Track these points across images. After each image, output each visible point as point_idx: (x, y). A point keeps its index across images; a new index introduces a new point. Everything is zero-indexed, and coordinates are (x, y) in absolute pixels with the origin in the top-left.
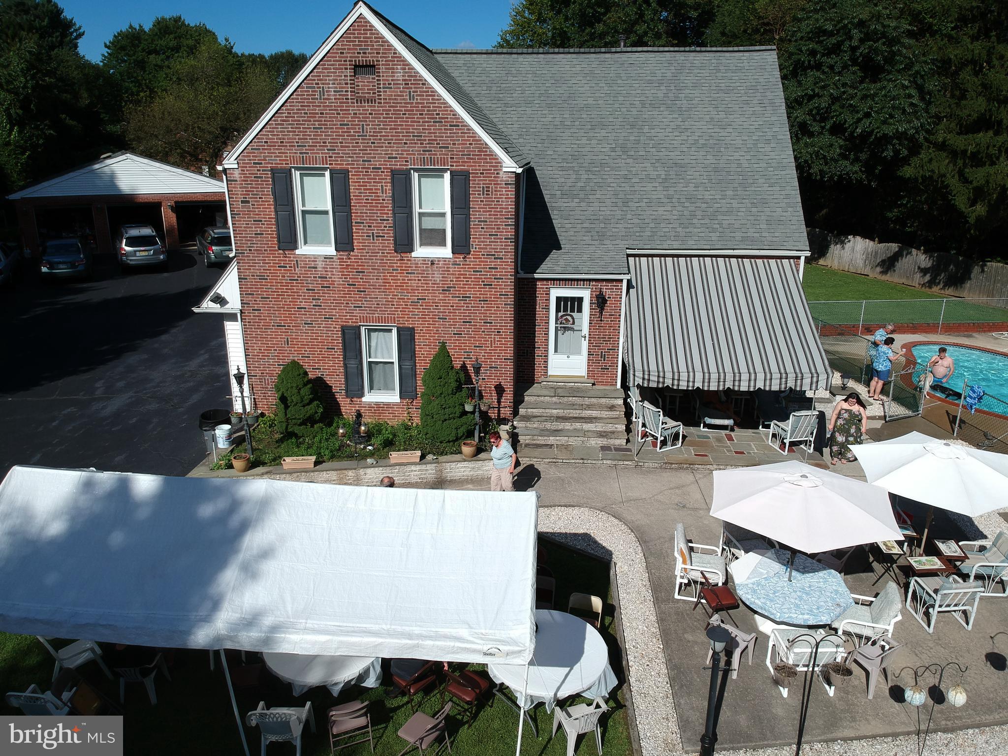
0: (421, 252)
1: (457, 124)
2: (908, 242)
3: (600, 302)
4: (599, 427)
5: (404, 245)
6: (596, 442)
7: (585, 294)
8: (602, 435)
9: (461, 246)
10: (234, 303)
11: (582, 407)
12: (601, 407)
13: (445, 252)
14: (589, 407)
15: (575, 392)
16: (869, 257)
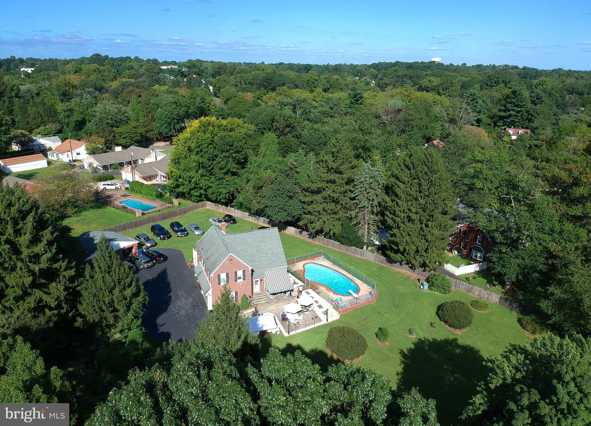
0: (239, 281)
1: (243, 264)
2: (303, 230)
3: (261, 280)
4: (264, 299)
5: (236, 281)
6: (264, 302)
7: (259, 280)
8: (265, 300)
9: (244, 279)
10: (211, 294)
11: (261, 296)
12: (263, 296)
13: (242, 280)
14: (262, 296)
15: (259, 294)
16: (296, 232)
